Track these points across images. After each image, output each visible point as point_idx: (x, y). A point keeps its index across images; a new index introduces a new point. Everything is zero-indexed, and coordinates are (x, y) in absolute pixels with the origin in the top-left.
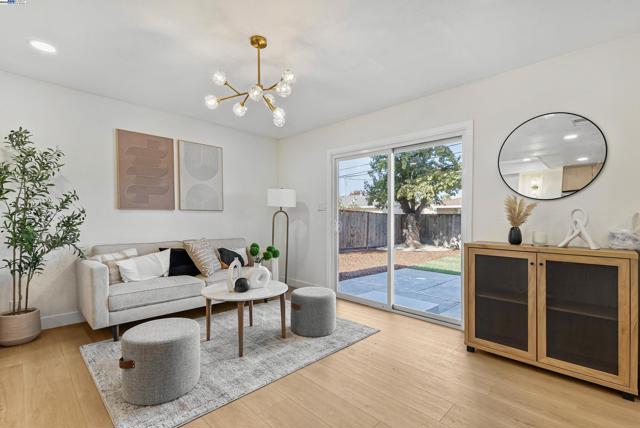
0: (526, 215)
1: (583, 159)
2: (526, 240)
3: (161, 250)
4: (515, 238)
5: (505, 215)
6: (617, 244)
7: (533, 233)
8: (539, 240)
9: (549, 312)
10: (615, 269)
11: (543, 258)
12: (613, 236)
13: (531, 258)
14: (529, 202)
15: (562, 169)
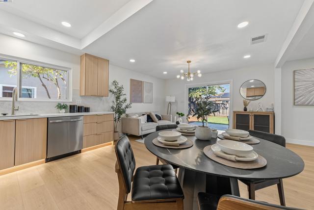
0: (248, 104)
1: (253, 86)
2: (248, 110)
3: (143, 115)
4: (245, 110)
5: (243, 104)
6: (269, 110)
7: (250, 108)
8: (251, 110)
9: (254, 126)
10: (269, 116)
11: (253, 114)
12: (267, 109)
13: (250, 114)
14: (249, 101)
15: (246, 89)
